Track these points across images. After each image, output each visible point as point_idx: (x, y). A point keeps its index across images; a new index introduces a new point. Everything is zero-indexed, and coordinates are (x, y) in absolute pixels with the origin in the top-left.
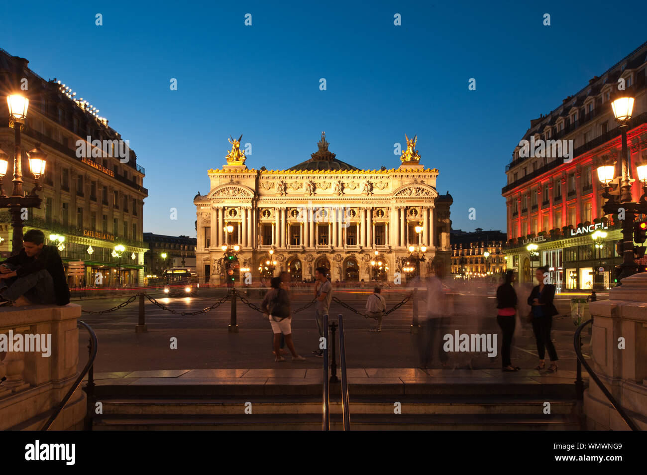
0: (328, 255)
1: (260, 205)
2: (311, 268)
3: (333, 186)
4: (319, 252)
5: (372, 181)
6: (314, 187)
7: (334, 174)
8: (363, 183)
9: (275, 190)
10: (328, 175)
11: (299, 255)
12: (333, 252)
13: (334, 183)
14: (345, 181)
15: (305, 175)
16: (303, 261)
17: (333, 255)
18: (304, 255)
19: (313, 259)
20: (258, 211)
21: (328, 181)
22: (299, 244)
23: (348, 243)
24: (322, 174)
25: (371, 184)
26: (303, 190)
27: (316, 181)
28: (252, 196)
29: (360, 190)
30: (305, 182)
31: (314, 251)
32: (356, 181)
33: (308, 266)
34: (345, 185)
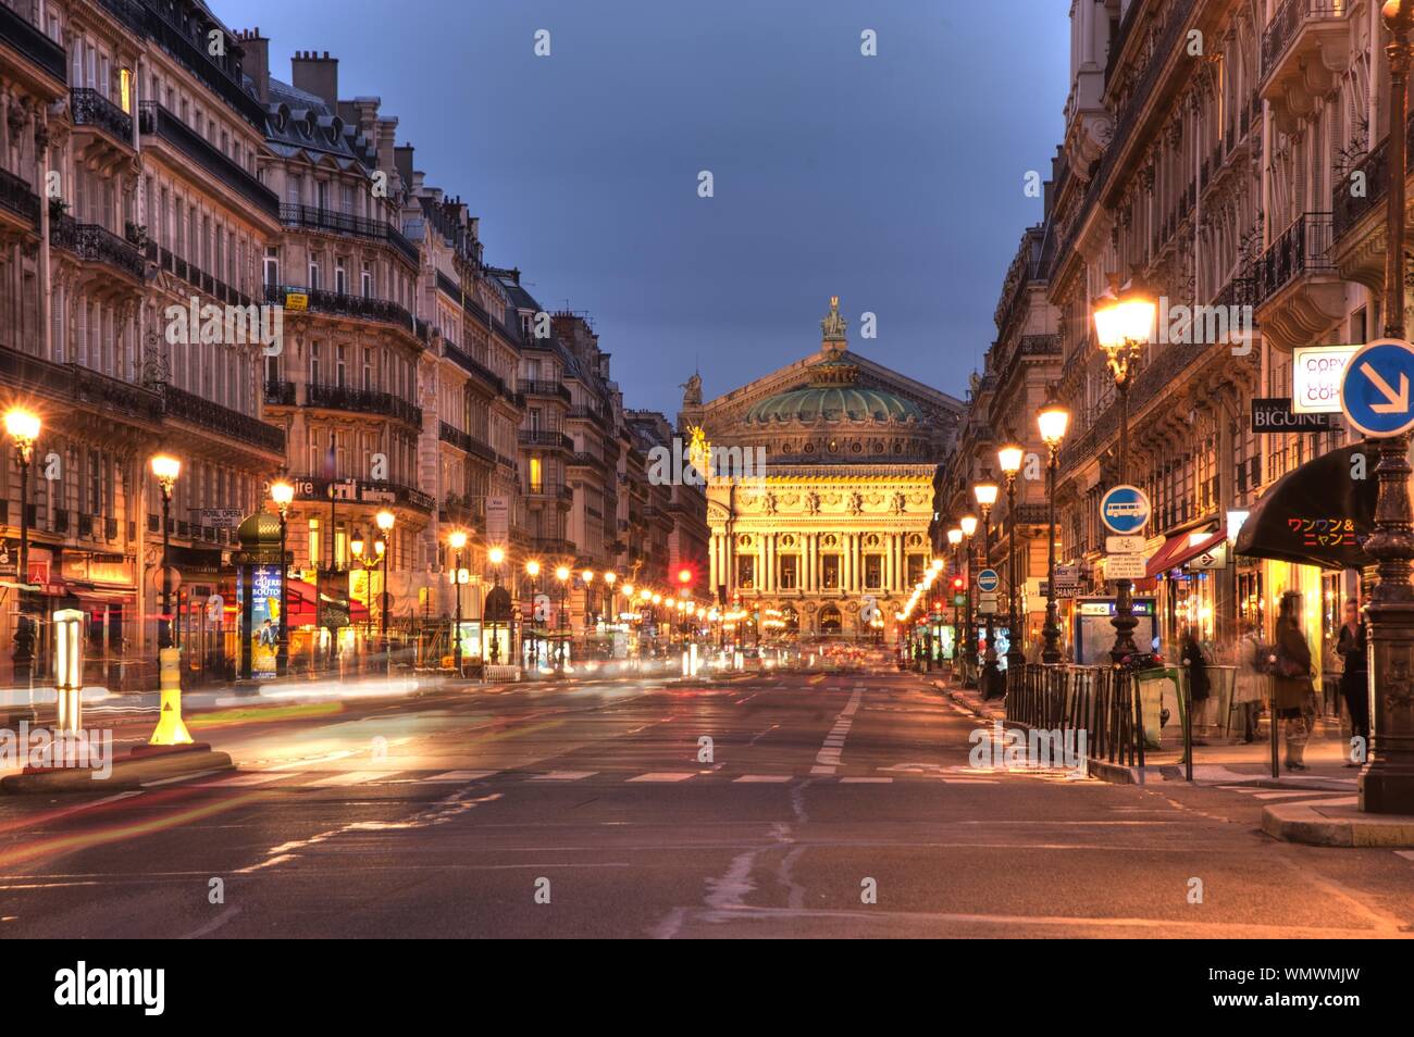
0: (837, 602)
1: (737, 529)
2: (812, 622)
3: (846, 500)
4: (824, 599)
5: (904, 492)
6: (816, 500)
7: (846, 483)
8: (889, 494)
9: (758, 507)
10: (837, 485)
11: (794, 602)
12: (845, 598)
13: (847, 494)
14: (863, 492)
15: (803, 485)
16: (800, 611)
17: (845, 603)
18: (802, 603)
19: (816, 609)
20: (734, 537)
21: (837, 492)
22: (793, 586)
23: (869, 585)
24: (828, 483)
25: (903, 497)
26: (801, 506)
27: (820, 492)
28: (727, 517)
29: (885, 507)
30: (804, 494)
31: (817, 597)
32: (881, 492)
33: (808, 619)
34: (863, 499)
